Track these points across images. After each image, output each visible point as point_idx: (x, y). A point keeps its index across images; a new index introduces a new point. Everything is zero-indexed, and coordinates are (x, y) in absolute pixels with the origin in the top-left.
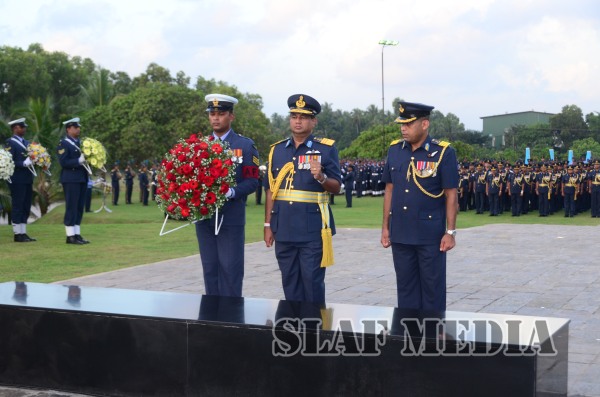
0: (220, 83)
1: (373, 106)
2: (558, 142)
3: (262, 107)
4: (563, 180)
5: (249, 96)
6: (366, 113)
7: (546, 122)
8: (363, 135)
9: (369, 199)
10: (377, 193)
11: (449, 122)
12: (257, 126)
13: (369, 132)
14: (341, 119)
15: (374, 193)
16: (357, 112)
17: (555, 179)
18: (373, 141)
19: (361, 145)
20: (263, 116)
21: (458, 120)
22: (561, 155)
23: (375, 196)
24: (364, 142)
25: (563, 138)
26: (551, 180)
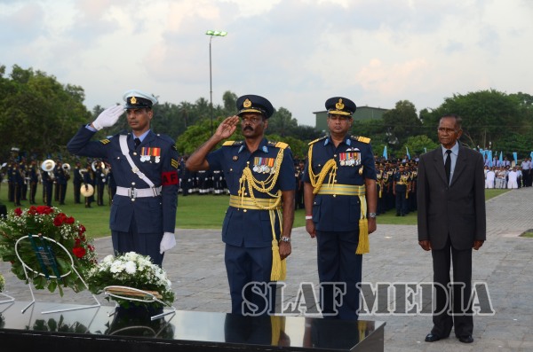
0: (38, 72)
1: (202, 99)
2: (392, 138)
3: (83, 100)
4: (394, 178)
5: (69, 87)
6: (194, 106)
7: (380, 118)
8: (191, 129)
9: (196, 198)
10: (204, 191)
11: (282, 117)
12: (77, 120)
13: (196, 127)
14: (168, 113)
15: (201, 191)
16: (186, 105)
17: (387, 177)
18: (201, 136)
19: (188, 140)
20: (83, 108)
21: (290, 115)
22: (396, 152)
23: (202, 194)
24: (191, 137)
25: (397, 135)
26: (382, 178)
